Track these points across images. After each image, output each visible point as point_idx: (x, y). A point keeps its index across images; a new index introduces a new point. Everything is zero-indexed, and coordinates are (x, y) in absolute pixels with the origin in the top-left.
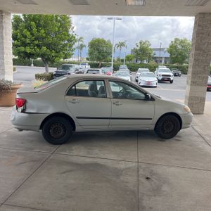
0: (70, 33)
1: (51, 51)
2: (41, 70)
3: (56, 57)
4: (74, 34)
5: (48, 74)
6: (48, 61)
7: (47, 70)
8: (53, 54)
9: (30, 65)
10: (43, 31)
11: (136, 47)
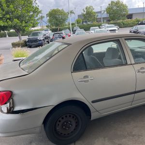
0: (34, 5)
1: (21, 22)
2: (16, 40)
3: (25, 26)
4: (37, 5)
5: (22, 42)
6: (19, 31)
7: (20, 39)
8: (24, 25)
9: (5, 36)
10: (11, 6)
11: (83, 12)
